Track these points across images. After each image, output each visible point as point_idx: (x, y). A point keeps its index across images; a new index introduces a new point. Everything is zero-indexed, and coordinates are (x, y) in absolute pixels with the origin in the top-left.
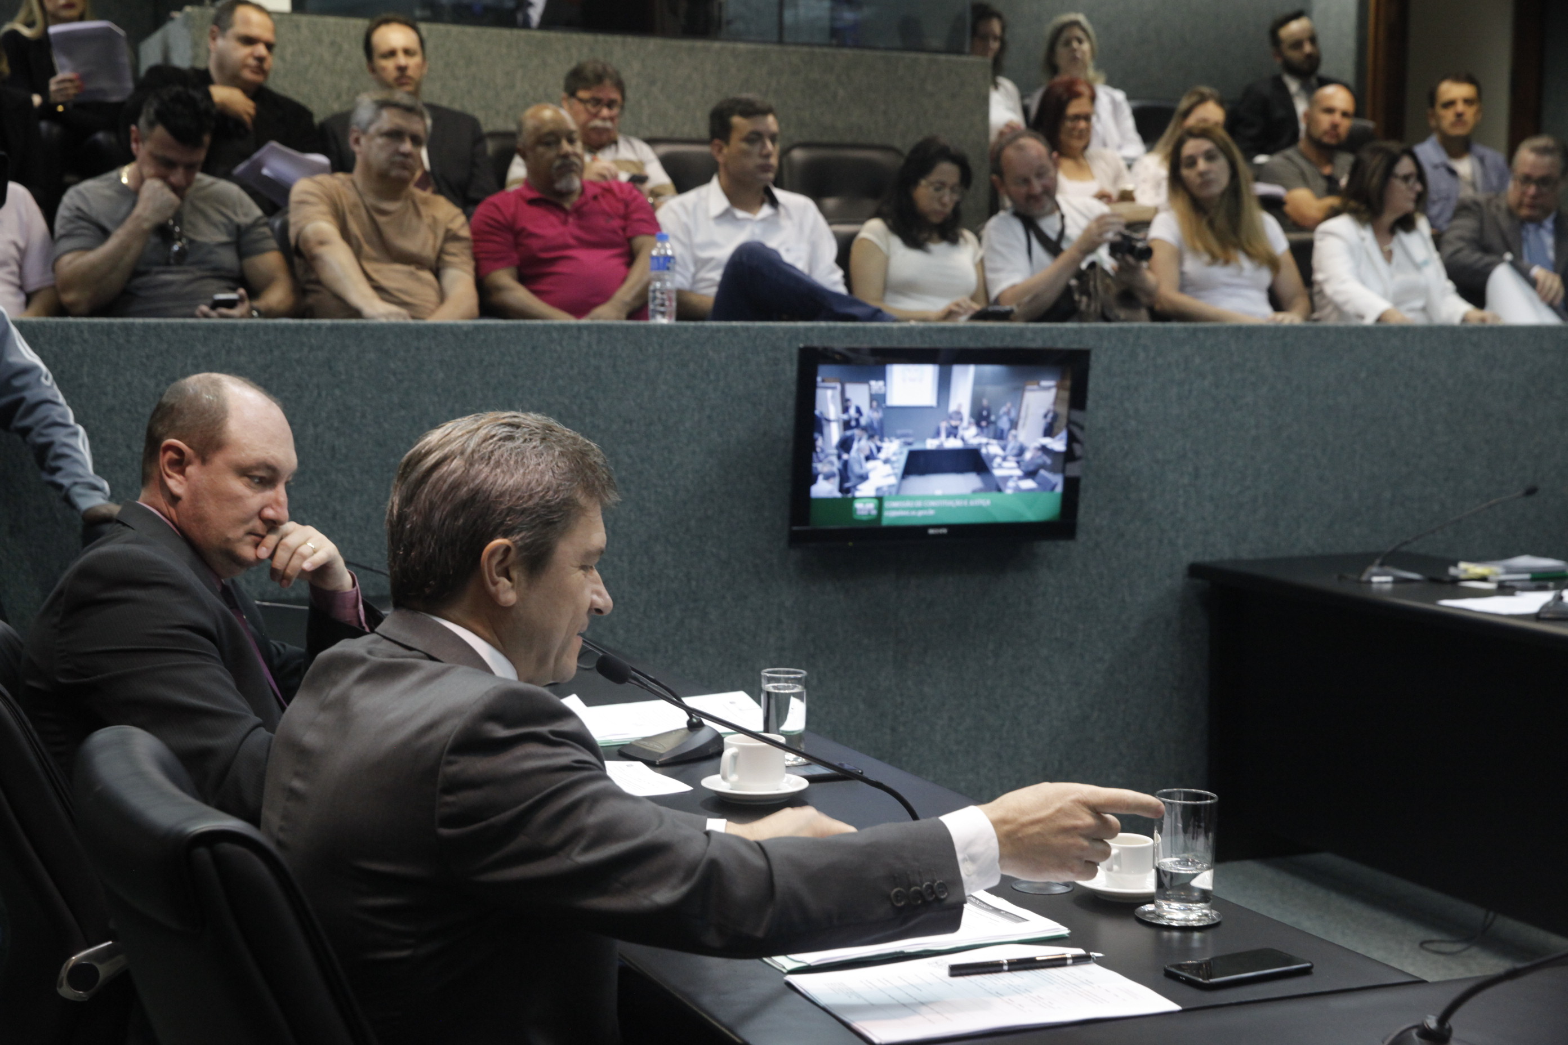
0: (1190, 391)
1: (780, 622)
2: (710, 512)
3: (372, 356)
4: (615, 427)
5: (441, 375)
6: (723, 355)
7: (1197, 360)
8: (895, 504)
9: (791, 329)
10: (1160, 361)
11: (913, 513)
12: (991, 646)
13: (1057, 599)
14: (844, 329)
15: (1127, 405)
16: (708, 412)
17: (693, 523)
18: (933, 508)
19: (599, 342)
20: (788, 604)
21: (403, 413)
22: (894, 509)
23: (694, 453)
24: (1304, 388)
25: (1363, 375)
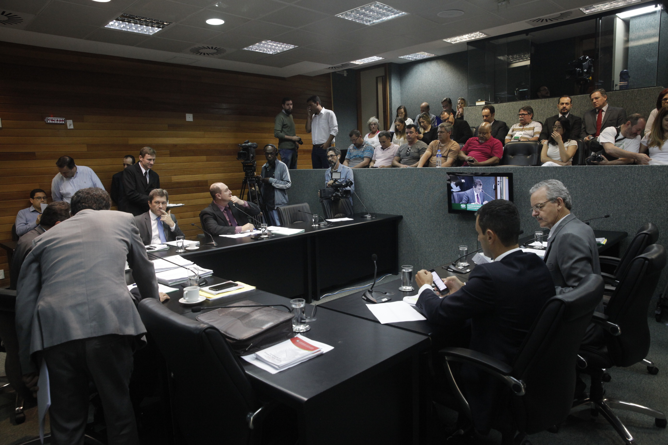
1: (455, 228)
2: (441, 205)
4: (424, 187)
6: (443, 174)
8: (470, 206)
9: (456, 168)
11: (474, 208)
14: (467, 168)
16: (440, 185)
17: (438, 206)
18: (478, 207)
20: (456, 225)
21: (392, 184)
22: (469, 207)
23: (438, 193)
24: (593, 184)
25: (614, 180)
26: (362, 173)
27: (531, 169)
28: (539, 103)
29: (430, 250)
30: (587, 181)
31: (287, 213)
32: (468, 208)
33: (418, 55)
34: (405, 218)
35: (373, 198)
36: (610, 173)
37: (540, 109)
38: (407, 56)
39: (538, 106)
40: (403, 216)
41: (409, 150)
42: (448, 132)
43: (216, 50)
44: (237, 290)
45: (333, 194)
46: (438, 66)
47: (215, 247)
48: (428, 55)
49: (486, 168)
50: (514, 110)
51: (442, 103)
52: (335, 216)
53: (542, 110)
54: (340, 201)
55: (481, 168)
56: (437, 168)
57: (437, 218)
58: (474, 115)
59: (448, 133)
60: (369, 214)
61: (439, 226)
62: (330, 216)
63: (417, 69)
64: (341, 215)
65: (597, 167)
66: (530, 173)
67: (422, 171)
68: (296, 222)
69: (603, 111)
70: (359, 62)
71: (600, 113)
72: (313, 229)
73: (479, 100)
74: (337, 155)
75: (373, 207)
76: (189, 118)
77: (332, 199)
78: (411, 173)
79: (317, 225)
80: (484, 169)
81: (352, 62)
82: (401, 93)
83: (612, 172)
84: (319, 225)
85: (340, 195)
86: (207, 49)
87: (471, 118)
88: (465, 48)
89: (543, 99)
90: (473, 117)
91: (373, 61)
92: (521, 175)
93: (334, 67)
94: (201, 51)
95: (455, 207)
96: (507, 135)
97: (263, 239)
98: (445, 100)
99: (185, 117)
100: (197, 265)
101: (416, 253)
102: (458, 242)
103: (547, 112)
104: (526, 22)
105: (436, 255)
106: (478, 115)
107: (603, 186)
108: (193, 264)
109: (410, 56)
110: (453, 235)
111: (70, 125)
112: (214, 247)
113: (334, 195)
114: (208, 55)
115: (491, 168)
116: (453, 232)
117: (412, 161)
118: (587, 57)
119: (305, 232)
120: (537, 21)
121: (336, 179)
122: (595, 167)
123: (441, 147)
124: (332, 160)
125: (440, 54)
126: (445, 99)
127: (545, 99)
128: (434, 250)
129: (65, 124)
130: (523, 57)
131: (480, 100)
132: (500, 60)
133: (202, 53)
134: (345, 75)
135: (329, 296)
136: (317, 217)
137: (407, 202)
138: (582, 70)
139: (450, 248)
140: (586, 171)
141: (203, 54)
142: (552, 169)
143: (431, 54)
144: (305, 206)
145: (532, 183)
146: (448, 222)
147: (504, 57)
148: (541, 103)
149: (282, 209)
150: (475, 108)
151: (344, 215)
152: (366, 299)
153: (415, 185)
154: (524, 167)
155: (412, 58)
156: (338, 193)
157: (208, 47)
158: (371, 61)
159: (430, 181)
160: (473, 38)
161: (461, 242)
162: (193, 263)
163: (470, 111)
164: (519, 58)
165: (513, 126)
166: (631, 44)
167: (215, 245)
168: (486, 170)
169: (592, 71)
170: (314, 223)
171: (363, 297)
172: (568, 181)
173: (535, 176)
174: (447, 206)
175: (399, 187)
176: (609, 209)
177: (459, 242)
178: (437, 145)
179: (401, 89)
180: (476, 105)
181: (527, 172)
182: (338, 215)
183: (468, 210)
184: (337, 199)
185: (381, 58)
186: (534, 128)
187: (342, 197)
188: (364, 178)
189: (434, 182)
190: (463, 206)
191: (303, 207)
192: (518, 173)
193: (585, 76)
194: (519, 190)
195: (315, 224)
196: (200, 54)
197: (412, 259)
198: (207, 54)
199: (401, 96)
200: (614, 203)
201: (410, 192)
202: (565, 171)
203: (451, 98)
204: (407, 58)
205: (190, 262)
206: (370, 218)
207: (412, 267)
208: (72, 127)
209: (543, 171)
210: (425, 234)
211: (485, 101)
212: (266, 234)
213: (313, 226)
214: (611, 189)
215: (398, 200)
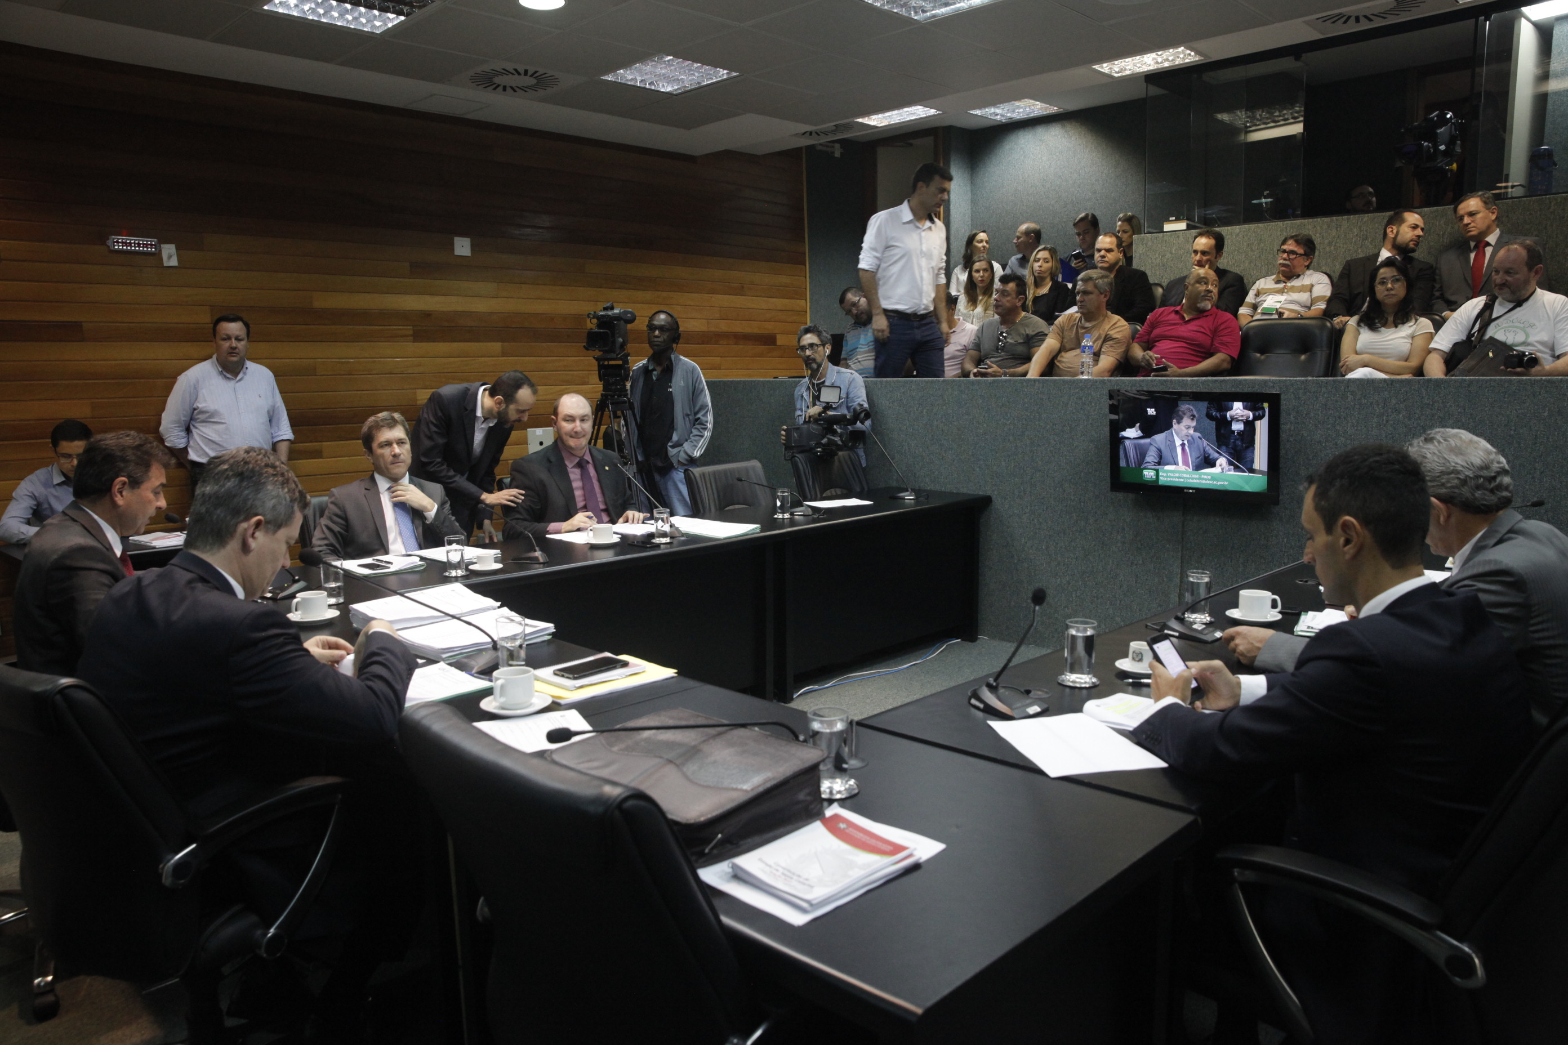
0: (1387, 421)
1: (1124, 529)
2: (1090, 471)
3: (956, 393)
4: (1048, 427)
5: (981, 401)
6: (1098, 394)
7: (1394, 401)
9: (1132, 380)
10: (1364, 401)
11: (1176, 480)
12: (1241, 560)
13: (1285, 540)
15: (1338, 427)
16: (1090, 421)
17: (1082, 474)
19: (1043, 387)
20: (1128, 520)
21: (967, 417)
24: (1487, 422)
25: (1546, 414)
26: (891, 389)
27: (1326, 383)
28: (1325, 226)
29: (1058, 582)
30: (1471, 414)
31: (709, 485)
32: (1161, 478)
33: (1019, 107)
34: (997, 502)
35: (917, 451)
36: (1534, 395)
37: (1326, 241)
38: (993, 110)
39: (1320, 234)
40: (994, 498)
41: (1003, 336)
42: (1101, 294)
43: (535, 78)
44: (627, 676)
45: (822, 439)
46: (1064, 137)
47: (542, 565)
48: (1041, 109)
49: (1209, 380)
50: (1259, 244)
51: (1075, 225)
52: (824, 495)
53: (1330, 244)
54: (836, 458)
55: (1198, 380)
56: (1081, 380)
57: (1080, 502)
58: (1159, 254)
59: (1103, 296)
60: (910, 490)
61: (1083, 523)
62: (813, 494)
63: (1013, 144)
64: (839, 491)
65: (1501, 380)
66: (1324, 393)
67: (1043, 386)
68: (732, 507)
69: (1488, 244)
70: (877, 121)
71: (1481, 248)
72: (781, 524)
73: (1170, 219)
74: (824, 345)
75: (915, 474)
76: (462, 247)
77: (819, 452)
78: (1016, 390)
79: (787, 516)
80: (1203, 383)
81: (860, 120)
82: (972, 201)
83: (1540, 394)
84: (792, 514)
85: (840, 443)
86: (513, 74)
87: (1152, 263)
88: (1139, 92)
89: (1334, 218)
90: (1156, 259)
91: (914, 118)
92: (1299, 398)
93: (816, 133)
94: (497, 80)
95: (1128, 478)
96: (1244, 304)
97: (658, 546)
98: (1082, 220)
99: (451, 246)
100: (511, 609)
101: (1024, 587)
102: (1132, 563)
103: (1343, 250)
104: (1304, 22)
105: (1074, 595)
106: (1168, 255)
107: (1513, 428)
108: (499, 607)
109: (998, 111)
110: (1119, 545)
111: (170, 257)
112: (537, 566)
113: (824, 441)
114: (515, 91)
115: (1224, 380)
116: (1119, 537)
117: (1011, 365)
118: (1448, 113)
119: (762, 531)
120: (1334, 22)
121: (828, 403)
122: (1495, 380)
123: (1083, 331)
124: (812, 356)
125: (1072, 106)
126: (1083, 215)
127: (1340, 218)
128: (1069, 583)
129: (158, 255)
130: (1277, 116)
131: (1174, 218)
132: (1222, 122)
133: (498, 86)
134: (837, 154)
135: (813, 693)
136: (786, 494)
137: (1003, 463)
138: (1436, 147)
139: (1112, 578)
140: (1470, 392)
141: (500, 89)
142: (1381, 385)
143: (1051, 105)
144: (754, 468)
145: (1328, 418)
146: (1107, 514)
147: (1233, 115)
148: (1329, 227)
149: (697, 475)
150: (1163, 236)
151: (845, 491)
152: (981, 706)
153: (1026, 420)
154: (1306, 380)
155: (1002, 115)
156: (833, 438)
157: (516, 70)
158: (908, 119)
159: (1063, 412)
160: (1166, 64)
161: (1141, 562)
162: (499, 604)
163: (1150, 243)
164: (1267, 118)
165: (1258, 282)
166: (1554, 85)
167: (541, 560)
168: (1208, 385)
169: (1458, 150)
170: (779, 511)
171: (973, 701)
172: (1422, 414)
173: (1337, 401)
174: (1107, 473)
175: (985, 425)
176: (1527, 487)
177: (1136, 562)
178: (1073, 326)
179: (972, 192)
180: (1165, 230)
181: (1314, 392)
182: (831, 492)
183: (1160, 483)
184: (831, 451)
185: (932, 112)
186: (1312, 286)
187: (844, 447)
188: (894, 401)
189: (1073, 413)
190: (1149, 474)
191: (747, 470)
192: (1293, 393)
193: (1440, 162)
194: (1292, 436)
195: (783, 513)
196: (495, 89)
197: (1013, 603)
198: (512, 88)
199: (972, 209)
200: (1541, 473)
201: (1011, 438)
202: (1414, 390)
203: (1097, 214)
204: (991, 114)
205: (489, 602)
206: (913, 501)
207: (1093, 623)
208: (174, 262)
209: (1356, 390)
210: (1047, 542)
211: (1188, 222)
212: (664, 535)
213: (776, 516)
214: (1536, 435)
215: (981, 457)
